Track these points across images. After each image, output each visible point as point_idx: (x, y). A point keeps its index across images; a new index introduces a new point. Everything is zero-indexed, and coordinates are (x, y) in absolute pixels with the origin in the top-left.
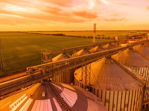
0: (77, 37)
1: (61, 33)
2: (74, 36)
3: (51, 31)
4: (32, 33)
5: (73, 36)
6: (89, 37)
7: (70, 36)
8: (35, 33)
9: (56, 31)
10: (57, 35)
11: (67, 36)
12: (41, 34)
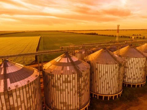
0: (110, 36)
1: (94, 32)
2: (107, 36)
3: (85, 30)
4: (68, 32)
5: (105, 36)
6: (121, 37)
7: (102, 35)
8: (71, 32)
9: (90, 30)
10: (90, 34)
11: (99, 35)
12: (76, 33)
